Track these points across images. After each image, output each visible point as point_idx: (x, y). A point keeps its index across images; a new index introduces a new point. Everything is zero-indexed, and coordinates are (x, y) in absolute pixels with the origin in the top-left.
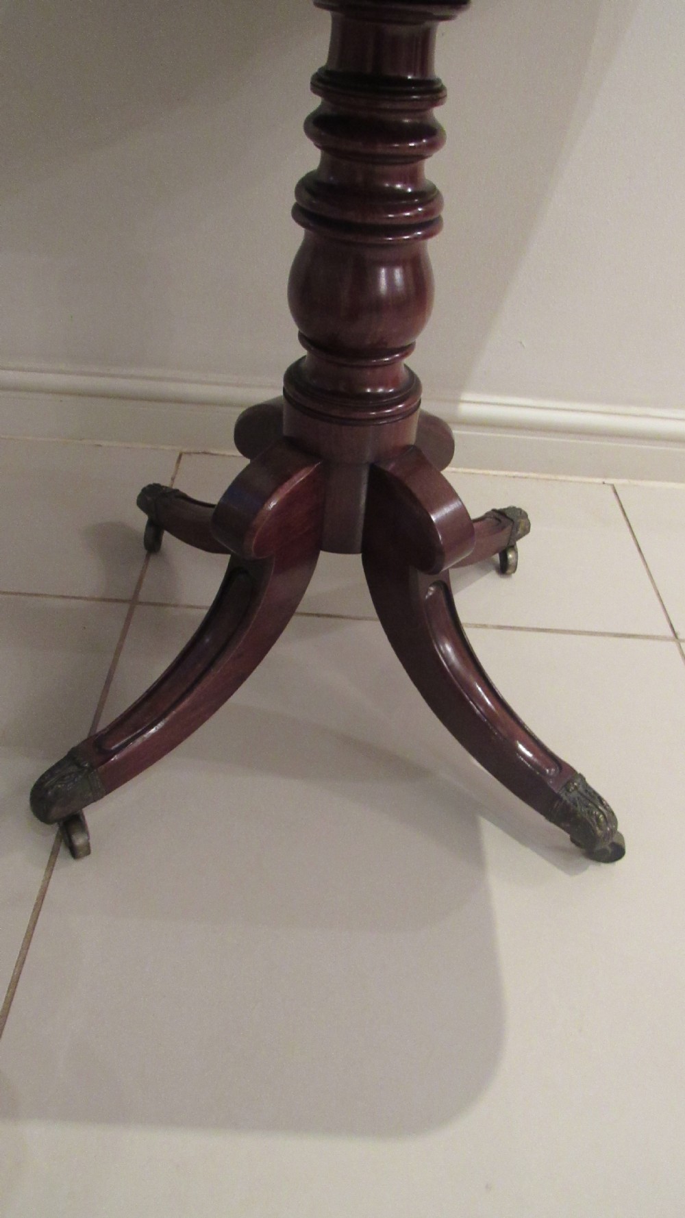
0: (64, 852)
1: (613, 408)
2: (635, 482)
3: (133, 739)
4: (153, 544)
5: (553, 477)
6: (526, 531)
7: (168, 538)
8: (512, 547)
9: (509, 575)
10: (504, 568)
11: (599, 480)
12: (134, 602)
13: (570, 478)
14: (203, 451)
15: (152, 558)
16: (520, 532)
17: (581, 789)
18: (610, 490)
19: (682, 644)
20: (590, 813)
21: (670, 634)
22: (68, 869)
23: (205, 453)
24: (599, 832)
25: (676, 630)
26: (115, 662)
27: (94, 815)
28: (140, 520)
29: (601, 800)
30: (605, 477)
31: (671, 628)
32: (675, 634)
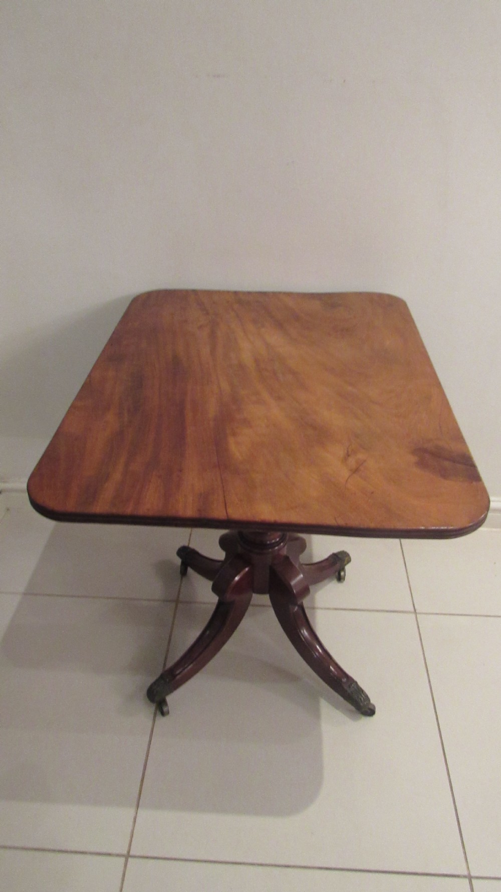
0: (159, 713)
3: (184, 670)
4: (184, 573)
6: (349, 561)
7: (190, 570)
8: (343, 569)
9: (342, 582)
10: (340, 579)
12: (177, 601)
15: (184, 579)
16: (346, 562)
17: (355, 687)
19: (418, 616)
20: (358, 697)
21: (412, 610)
22: (161, 720)
24: (361, 704)
25: (416, 607)
26: (171, 632)
27: (170, 699)
28: (178, 561)
29: (362, 691)
31: (414, 606)
32: (415, 610)
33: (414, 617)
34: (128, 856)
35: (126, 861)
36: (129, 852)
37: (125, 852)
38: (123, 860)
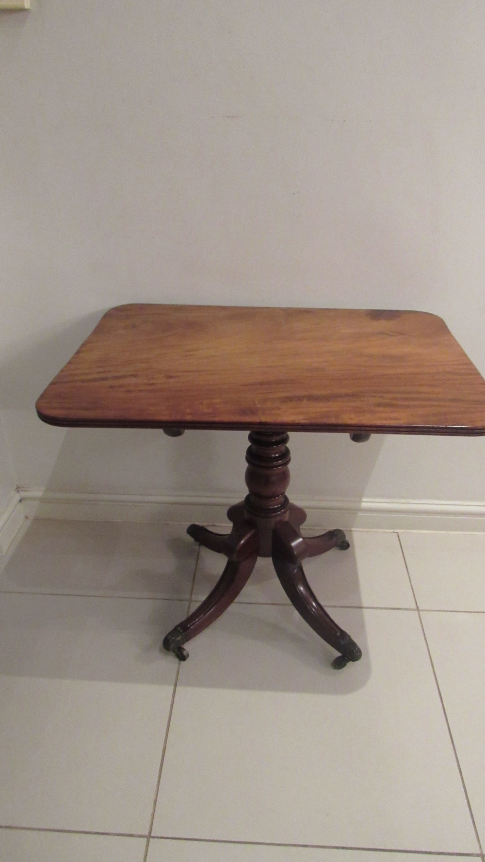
1: (393, 501)
2: (408, 531)
5: (370, 530)
11: (392, 531)
13: (378, 530)
14: (212, 524)
18: (396, 534)
19: (420, 612)
21: (415, 607)
23: (213, 525)
25: (418, 605)
30: (395, 529)
31: (416, 604)
32: (418, 607)
33: (417, 615)
34: (149, 837)
35: (148, 842)
36: (150, 832)
37: (147, 833)
38: (144, 840)
